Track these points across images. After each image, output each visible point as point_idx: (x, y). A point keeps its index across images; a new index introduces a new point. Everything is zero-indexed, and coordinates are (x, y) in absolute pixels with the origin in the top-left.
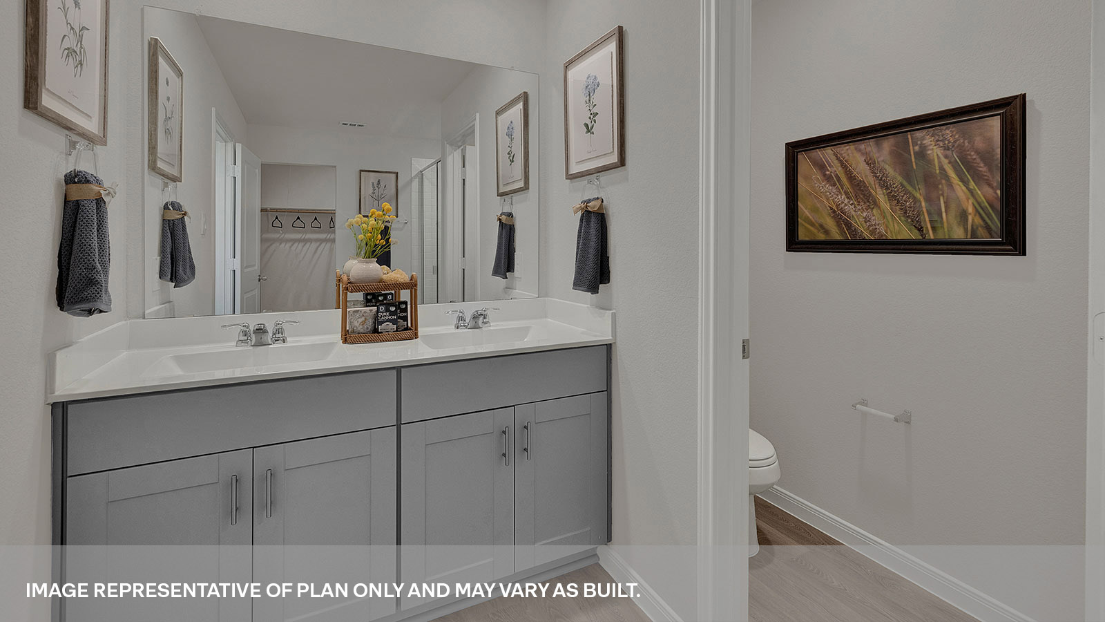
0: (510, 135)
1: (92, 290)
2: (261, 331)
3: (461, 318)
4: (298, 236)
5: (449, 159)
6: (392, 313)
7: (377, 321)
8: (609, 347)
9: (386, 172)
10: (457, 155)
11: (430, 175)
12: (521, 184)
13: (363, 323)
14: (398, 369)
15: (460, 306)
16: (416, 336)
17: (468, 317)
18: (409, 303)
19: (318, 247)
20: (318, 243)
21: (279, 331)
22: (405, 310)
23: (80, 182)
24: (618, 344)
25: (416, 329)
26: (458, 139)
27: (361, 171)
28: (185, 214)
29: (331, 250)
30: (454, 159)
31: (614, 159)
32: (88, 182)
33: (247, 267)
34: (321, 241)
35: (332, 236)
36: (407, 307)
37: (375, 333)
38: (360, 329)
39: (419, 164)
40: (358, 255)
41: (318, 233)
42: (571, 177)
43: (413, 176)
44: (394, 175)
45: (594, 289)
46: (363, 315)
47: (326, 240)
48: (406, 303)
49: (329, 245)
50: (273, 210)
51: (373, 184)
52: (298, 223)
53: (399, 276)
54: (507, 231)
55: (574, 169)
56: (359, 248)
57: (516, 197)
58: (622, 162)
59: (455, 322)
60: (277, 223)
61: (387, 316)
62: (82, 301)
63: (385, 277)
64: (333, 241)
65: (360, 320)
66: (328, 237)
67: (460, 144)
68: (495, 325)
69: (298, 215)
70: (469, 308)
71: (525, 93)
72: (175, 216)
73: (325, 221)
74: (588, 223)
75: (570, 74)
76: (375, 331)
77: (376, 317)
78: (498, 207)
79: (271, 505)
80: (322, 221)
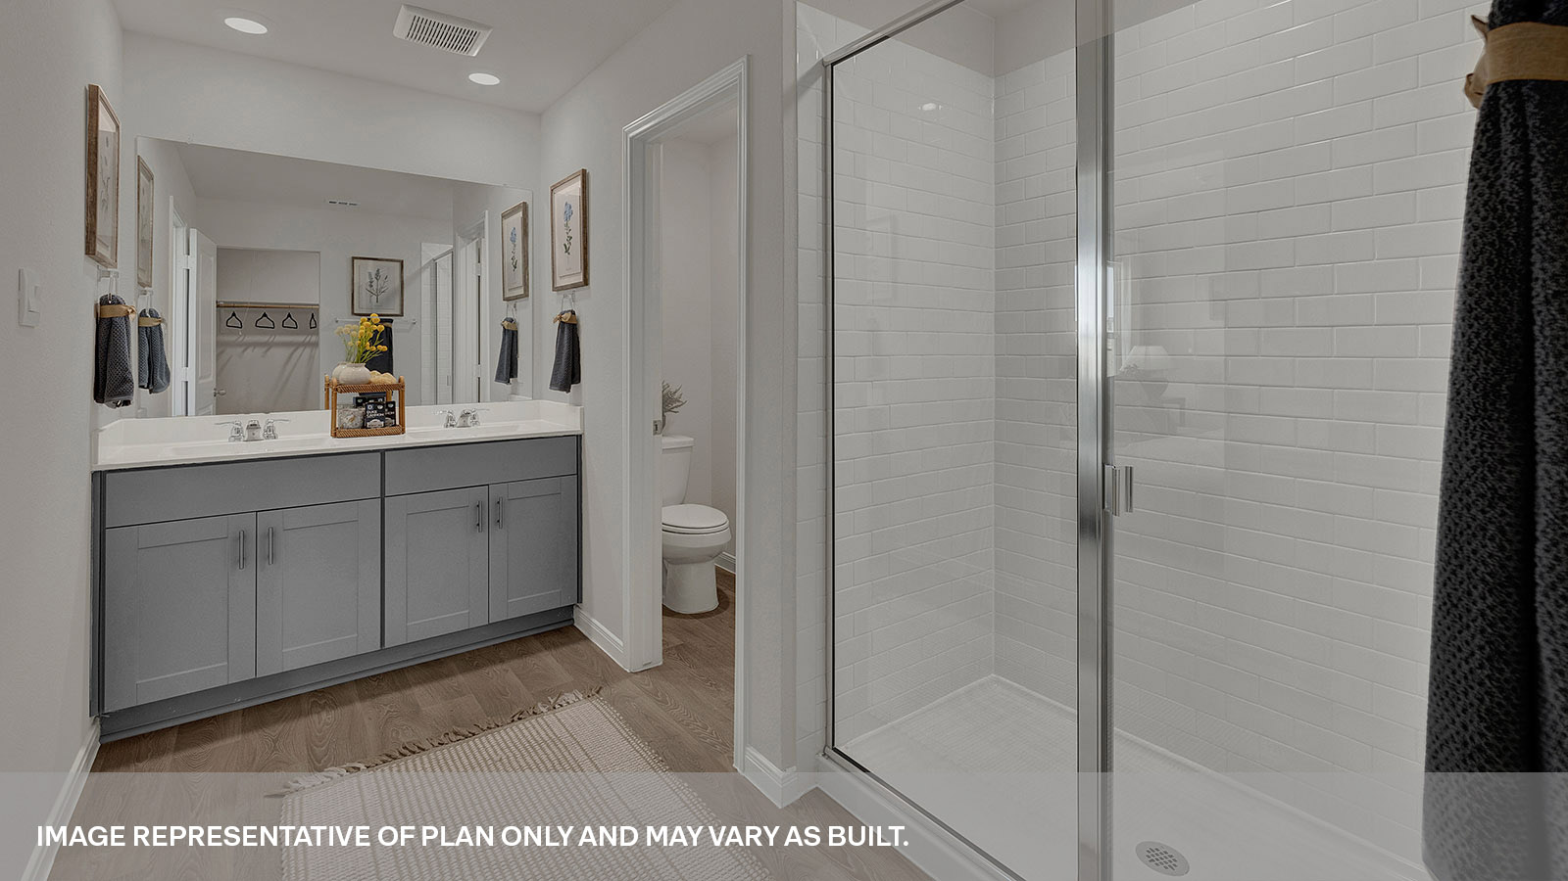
0: (513, 241)
1: (127, 386)
2: (254, 426)
3: (450, 419)
4: (264, 339)
5: (461, 254)
6: (379, 411)
7: (365, 419)
8: (579, 437)
9: (387, 260)
10: (471, 248)
11: (445, 264)
12: (521, 291)
13: (352, 420)
14: (383, 452)
15: (450, 407)
16: (403, 432)
17: (457, 417)
18: (397, 404)
19: (292, 353)
20: (293, 349)
21: (270, 429)
22: (393, 409)
23: (113, 303)
24: (586, 433)
25: (403, 425)
26: (473, 231)
27: (354, 258)
28: (163, 321)
29: (311, 357)
30: (467, 254)
31: (580, 279)
32: (119, 303)
33: (201, 378)
34: (298, 345)
35: (314, 338)
36: (394, 407)
37: (364, 427)
38: (349, 425)
39: (432, 250)
40: (348, 360)
41: (292, 334)
42: (555, 289)
43: (423, 264)
44: (398, 264)
45: (566, 388)
46: (351, 416)
47: (304, 344)
48: (394, 403)
49: (308, 350)
50: (227, 306)
51: (370, 274)
52: (264, 322)
53: (386, 378)
54: (511, 338)
55: (560, 283)
56: (349, 354)
57: (519, 303)
58: (586, 282)
59: (445, 421)
60: (234, 322)
61: (375, 413)
62: (120, 394)
63: (372, 380)
64: (316, 345)
65: (349, 417)
66: (308, 339)
67: (474, 237)
68: (482, 425)
69: (265, 310)
70: (457, 410)
71: (524, 203)
72: (151, 322)
73: (303, 321)
74: (563, 332)
75: (556, 196)
76: (364, 426)
77: (365, 415)
78: (505, 311)
79: (272, 557)
80: (301, 320)
